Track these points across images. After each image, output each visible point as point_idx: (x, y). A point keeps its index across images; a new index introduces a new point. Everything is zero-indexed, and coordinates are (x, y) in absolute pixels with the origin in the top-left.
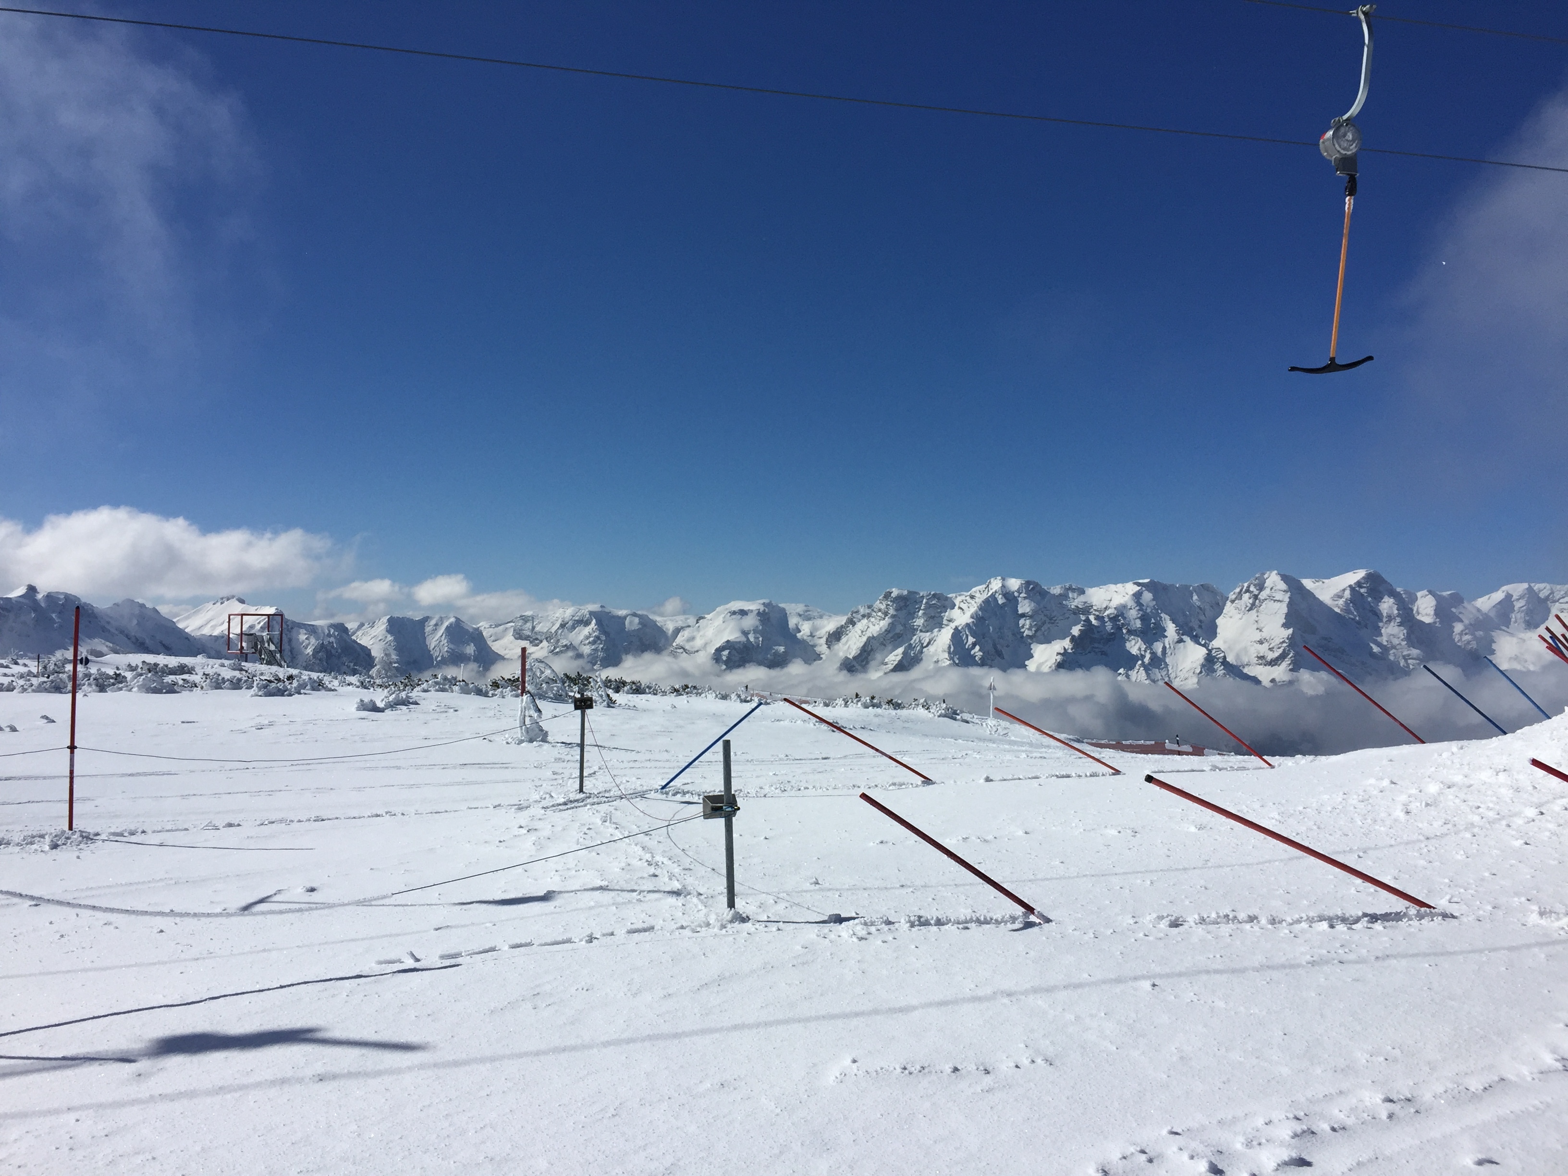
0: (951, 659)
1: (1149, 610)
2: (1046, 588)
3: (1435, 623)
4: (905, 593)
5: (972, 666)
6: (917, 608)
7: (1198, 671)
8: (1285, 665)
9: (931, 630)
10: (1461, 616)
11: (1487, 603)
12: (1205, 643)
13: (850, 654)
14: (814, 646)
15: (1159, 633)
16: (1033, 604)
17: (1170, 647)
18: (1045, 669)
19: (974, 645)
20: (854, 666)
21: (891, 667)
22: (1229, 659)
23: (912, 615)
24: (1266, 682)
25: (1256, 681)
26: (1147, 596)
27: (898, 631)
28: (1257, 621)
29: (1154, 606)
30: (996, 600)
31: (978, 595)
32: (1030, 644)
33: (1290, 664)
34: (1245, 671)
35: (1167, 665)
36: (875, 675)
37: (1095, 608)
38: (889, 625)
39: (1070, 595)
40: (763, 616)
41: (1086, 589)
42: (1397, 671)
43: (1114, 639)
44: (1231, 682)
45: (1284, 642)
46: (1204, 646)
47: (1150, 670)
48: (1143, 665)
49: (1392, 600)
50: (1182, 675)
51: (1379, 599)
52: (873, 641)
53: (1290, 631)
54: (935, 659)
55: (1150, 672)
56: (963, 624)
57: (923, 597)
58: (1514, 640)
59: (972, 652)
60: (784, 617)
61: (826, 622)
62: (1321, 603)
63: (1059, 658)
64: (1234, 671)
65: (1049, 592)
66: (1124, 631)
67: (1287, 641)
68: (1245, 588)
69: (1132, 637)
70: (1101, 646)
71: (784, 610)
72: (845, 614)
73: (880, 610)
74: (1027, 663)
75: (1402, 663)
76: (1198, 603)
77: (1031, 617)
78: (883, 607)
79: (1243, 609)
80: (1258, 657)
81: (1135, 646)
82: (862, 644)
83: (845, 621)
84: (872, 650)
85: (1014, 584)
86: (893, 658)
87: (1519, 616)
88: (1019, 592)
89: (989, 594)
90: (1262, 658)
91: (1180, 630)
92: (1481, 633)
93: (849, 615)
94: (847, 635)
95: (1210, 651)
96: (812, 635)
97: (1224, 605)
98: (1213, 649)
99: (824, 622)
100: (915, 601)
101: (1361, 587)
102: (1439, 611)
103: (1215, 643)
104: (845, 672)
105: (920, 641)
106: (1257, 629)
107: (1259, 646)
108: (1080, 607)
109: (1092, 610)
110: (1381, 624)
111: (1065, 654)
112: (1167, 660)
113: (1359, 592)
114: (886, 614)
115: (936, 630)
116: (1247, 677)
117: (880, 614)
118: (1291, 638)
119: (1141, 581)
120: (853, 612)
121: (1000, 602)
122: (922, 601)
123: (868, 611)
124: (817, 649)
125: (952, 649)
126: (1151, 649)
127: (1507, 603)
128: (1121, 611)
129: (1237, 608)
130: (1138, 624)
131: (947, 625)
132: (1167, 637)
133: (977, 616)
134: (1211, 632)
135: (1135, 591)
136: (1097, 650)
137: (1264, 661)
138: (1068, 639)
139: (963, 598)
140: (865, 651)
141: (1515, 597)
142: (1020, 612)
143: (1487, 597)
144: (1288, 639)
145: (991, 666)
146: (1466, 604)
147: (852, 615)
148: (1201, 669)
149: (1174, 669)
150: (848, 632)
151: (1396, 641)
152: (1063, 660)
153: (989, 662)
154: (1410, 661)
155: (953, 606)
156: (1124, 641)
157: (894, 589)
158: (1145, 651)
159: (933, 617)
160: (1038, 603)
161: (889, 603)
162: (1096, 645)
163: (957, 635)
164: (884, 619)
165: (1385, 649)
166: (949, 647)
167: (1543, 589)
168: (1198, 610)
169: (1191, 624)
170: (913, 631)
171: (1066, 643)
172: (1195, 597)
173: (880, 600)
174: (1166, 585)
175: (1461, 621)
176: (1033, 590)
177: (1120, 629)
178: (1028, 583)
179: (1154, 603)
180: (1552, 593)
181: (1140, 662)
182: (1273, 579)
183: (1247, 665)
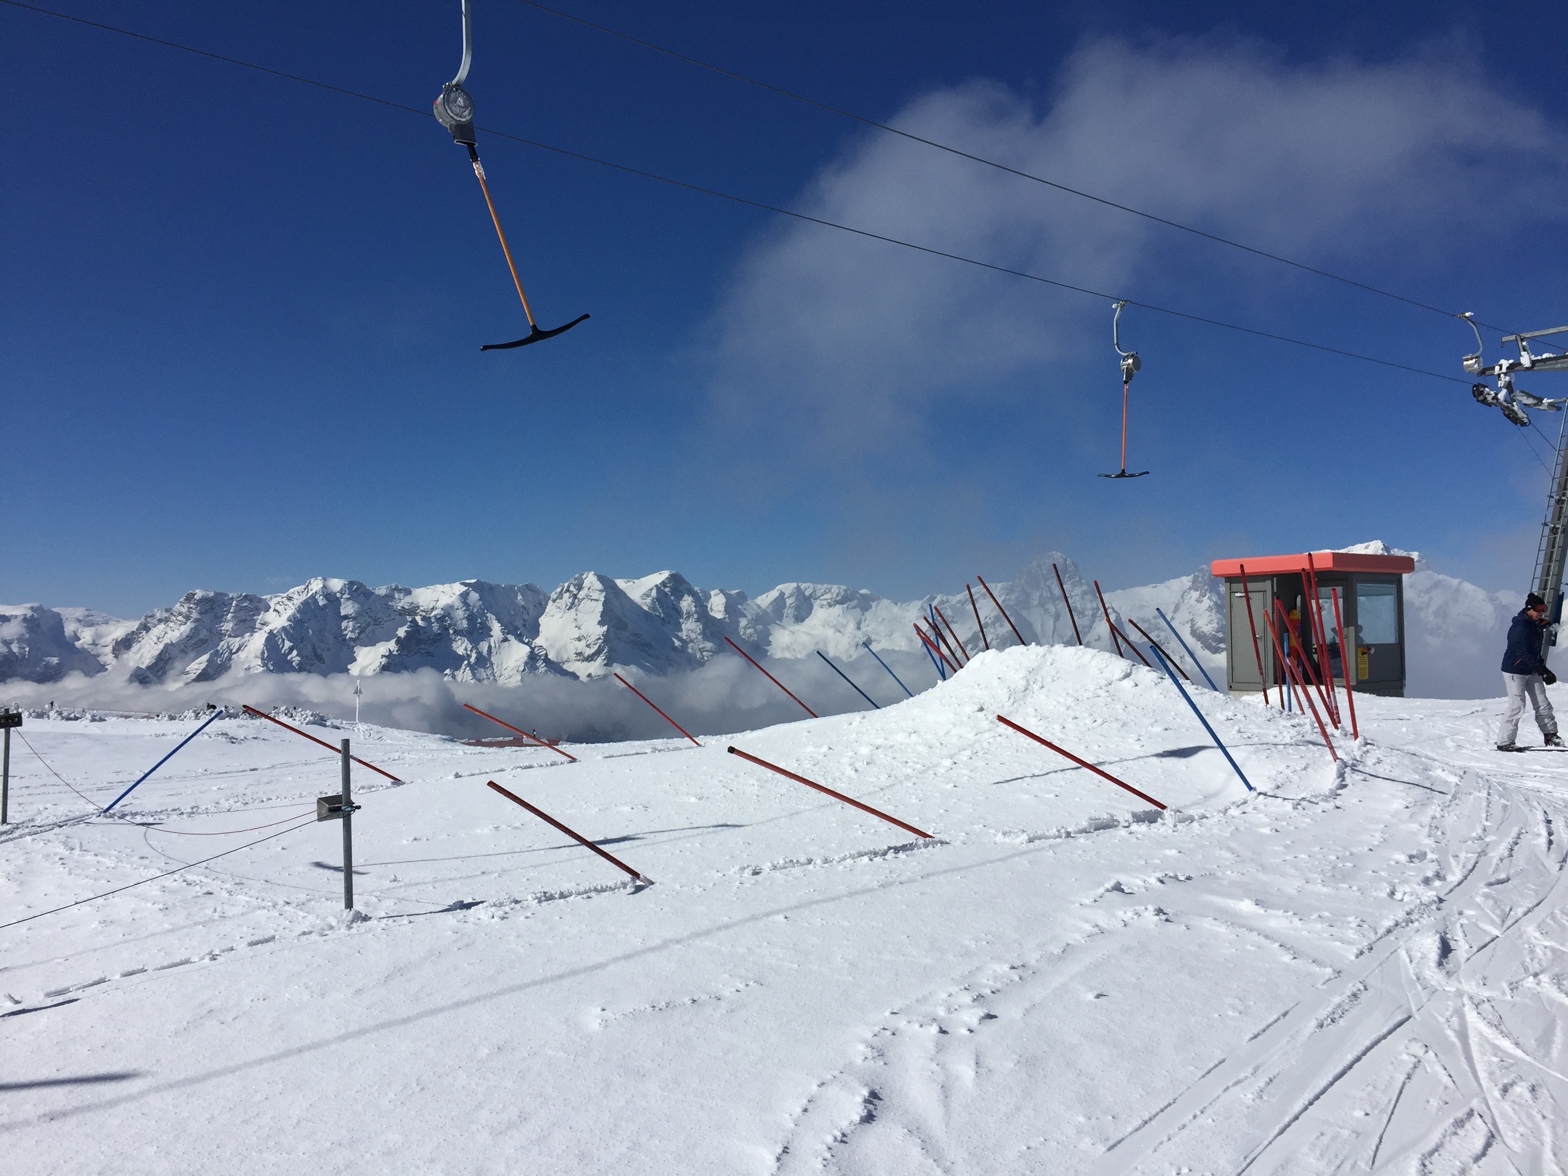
0: (265, 665)
1: (475, 610)
2: (370, 588)
3: (725, 618)
4: (211, 594)
5: (288, 672)
6: (225, 611)
7: (522, 668)
8: (600, 660)
9: (242, 636)
10: (745, 612)
11: (765, 600)
12: (529, 641)
13: (143, 664)
14: (98, 655)
15: (484, 632)
16: (356, 605)
17: (495, 646)
18: (369, 672)
19: (291, 650)
20: (147, 677)
21: (193, 676)
22: (551, 656)
23: (219, 619)
24: (583, 677)
25: (574, 676)
26: (474, 596)
27: (202, 636)
28: (576, 620)
29: (480, 606)
30: (316, 601)
31: (296, 596)
32: (354, 647)
33: (605, 659)
34: (565, 667)
35: (492, 664)
36: (173, 686)
37: (422, 608)
38: (191, 630)
39: (396, 596)
40: (30, 622)
41: (412, 589)
42: (695, 663)
43: (440, 640)
44: (552, 678)
45: (599, 638)
46: (527, 644)
47: (476, 669)
48: (469, 664)
49: (690, 599)
50: (506, 674)
51: (680, 598)
52: (170, 648)
53: (605, 628)
54: (246, 666)
55: (476, 672)
56: (279, 628)
57: (232, 598)
58: (787, 632)
59: (289, 658)
60: (59, 623)
61: (112, 628)
62: (632, 602)
63: (384, 661)
64: (555, 667)
65: (374, 593)
66: (451, 631)
67: (602, 638)
68: (565, 588)
69: (459, 637)
70: (427, 647)
71: (59, 614)
72: (135, 619)
73: (180, 614)
74: (349, 667)
75: (698, 655)
76: (523, 603)
77: (354, 619)
78: (184, 610)
79: (564, 608)
80: (576, 653)
81: (461, 646)
82: (158, 652)
83: (137, 627)
84: (170, 658)
85: (336, 584)
86: (197, 667)
87: (789, 611)
88: (342, 592)
89: (309, 596)
90: (579, 654)
91: (505, 629)
92: (761, 627)
93: (143, 620)
94: (140, 642)
95: (533, 649)
96: (94, 644)
97: (547, 604)
98: (535, 647)
99: (111, 628)
100: (224, 604)
101: (665, 587)
102: (728, 608)
103: (538, 641)
104: (136, 684)
105: (228, 647)
106: (576, 627)
107: (577, 643)
108: (407, 607)
109: (418, 611)
110: (681, 621)
111: (390, 656)
112: (492, 659)
113: (664, 591)
114: (187, 618)
115: (248, 634)
116: (565, 673)
117: (180, 618)
118: (606, 635)
119: (467, 581)
120: (147, 617)
121: (321, 603)
122: (232, 604)
123: (166, 615)
124: (102, 659)
125: (266, 655)
126: (477, 649)
127: (780, 600)
128: (448, 611)
129: (558, 607)
130: (465, 624)
131: (260, 629)
132: (492, 636)
133: (294, 618)
134: (535, 630)
135: (462, 591)
136: (423, 651)
137: (582, 657)
138: (394, 641)
139: (279, 599)
140: (162, 660)
141: (786, 596)
142: (342, 614)
143: (765, 595)
144: (603, 635)
145: (310, 672)
146: (749, 602)
147: (145, 619)
148: (525, 666)
149: (499, 667)
150: (140, 639)
151: (693, 636)
152: (388, 663)
153: (308, 667)
154: (704, 653)
155: (268, 608)
156: (451, 641)
157: (197, 591)
158: (471, 651)
159: (244, 621)
160: (361, 604)
161: (192, 605)
162: (422, 646)
163: (271, 639)
164: (185, 623)
165: (685, 643)
166: (263, 653)
167: (808, 588)
168: (522, 609)
169: (515, 624)
170: (221, 636)
171: (392, 645)
172: (520, 597)
173: (181, 602)
174: (491, 585)
175: (746, 616)
176: (357, 591)
177: (446, 629)
178: (351, 583)
179: (481, 603)
180: (815, 591)
181: (466, 662)
182: (591, 580)
183: (567, 661)
